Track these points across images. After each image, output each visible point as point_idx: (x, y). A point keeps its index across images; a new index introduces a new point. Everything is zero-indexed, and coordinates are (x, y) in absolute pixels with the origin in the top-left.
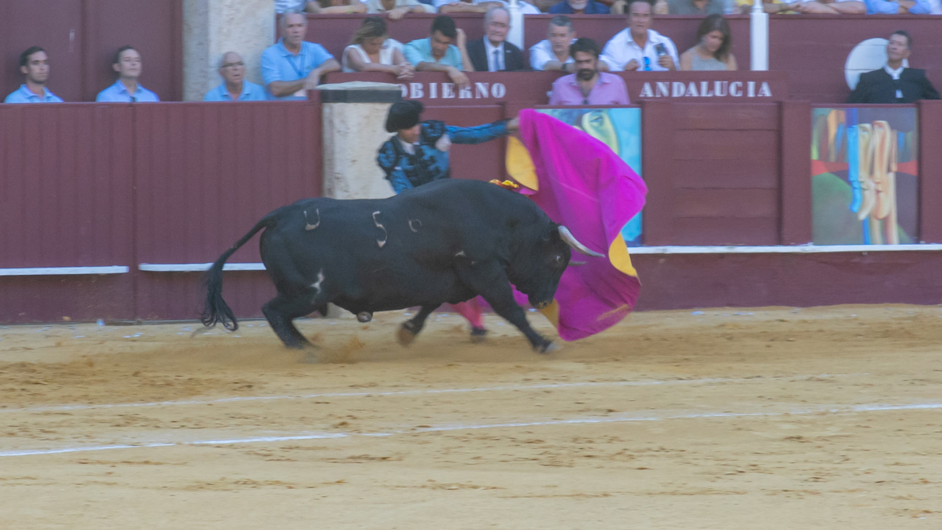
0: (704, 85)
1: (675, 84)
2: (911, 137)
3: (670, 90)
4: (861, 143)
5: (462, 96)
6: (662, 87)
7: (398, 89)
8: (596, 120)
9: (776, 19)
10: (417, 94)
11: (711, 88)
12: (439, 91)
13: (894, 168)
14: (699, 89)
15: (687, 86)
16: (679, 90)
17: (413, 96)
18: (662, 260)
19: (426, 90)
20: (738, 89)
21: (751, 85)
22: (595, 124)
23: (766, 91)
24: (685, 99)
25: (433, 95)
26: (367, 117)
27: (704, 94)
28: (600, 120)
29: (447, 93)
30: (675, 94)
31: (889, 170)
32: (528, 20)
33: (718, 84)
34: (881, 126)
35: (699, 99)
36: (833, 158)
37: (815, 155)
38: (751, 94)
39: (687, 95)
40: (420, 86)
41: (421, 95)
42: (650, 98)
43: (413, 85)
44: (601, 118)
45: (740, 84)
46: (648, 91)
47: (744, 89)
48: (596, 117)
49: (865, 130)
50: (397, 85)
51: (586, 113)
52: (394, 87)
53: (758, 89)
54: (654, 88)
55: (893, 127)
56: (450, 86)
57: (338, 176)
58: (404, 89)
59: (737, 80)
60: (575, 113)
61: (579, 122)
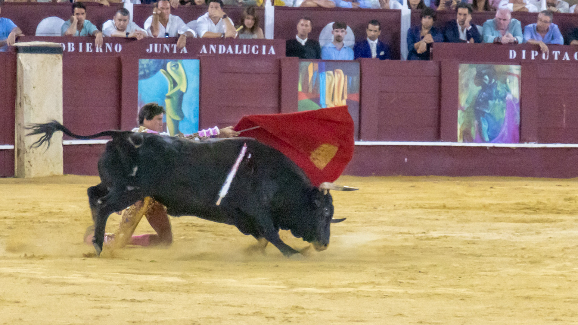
0: (237, 47)
1: (220, 46)
2: (356, 79)
3: (217, 49)
4: (327, 82)
5: (97, 51)
6: (213, 48)
7: (60, 46)
8: (174, 66)
9: (279, 10)
10: (71, 49)
11: (241, 48)
12: (84, 47)
13: (346, 97)
14: (234, 49)
15: (227, 48)
16: (222, 49)
20: (256, 49)
21: (264, 47)
22: (174, 68)
23: (272, 51)
24: (226, 55)
25: (81, 50)
26: (42, 62)
27: (237, 52)
28: (176, 66)
29: (88, 49)
30: (220, 52)
31: (343, 98)
32: (136, 7)
33: (245, 47)
34: (338, 72)
35: (234, 55)
36: (310, 90)
37: (300, 89)
38: (264, 53)
39: (227, 53)
40: (73, 44)
41: (73, 49)
42: (205, 54)
43: (69, 44)
45: (257, 47)
46: (204, 49)
47: (260, 50)
49: (329, 74)
50: (60, 44)
51: (169, 61)
52: (58, 45)
53: (267, 50)
54: (208, 48)
55: (345, 73)
56: (90, 45)
57: (25, 95)
58: (64, 46)
59: (256, 44)
60: (162, 61)
61: (164, 67)
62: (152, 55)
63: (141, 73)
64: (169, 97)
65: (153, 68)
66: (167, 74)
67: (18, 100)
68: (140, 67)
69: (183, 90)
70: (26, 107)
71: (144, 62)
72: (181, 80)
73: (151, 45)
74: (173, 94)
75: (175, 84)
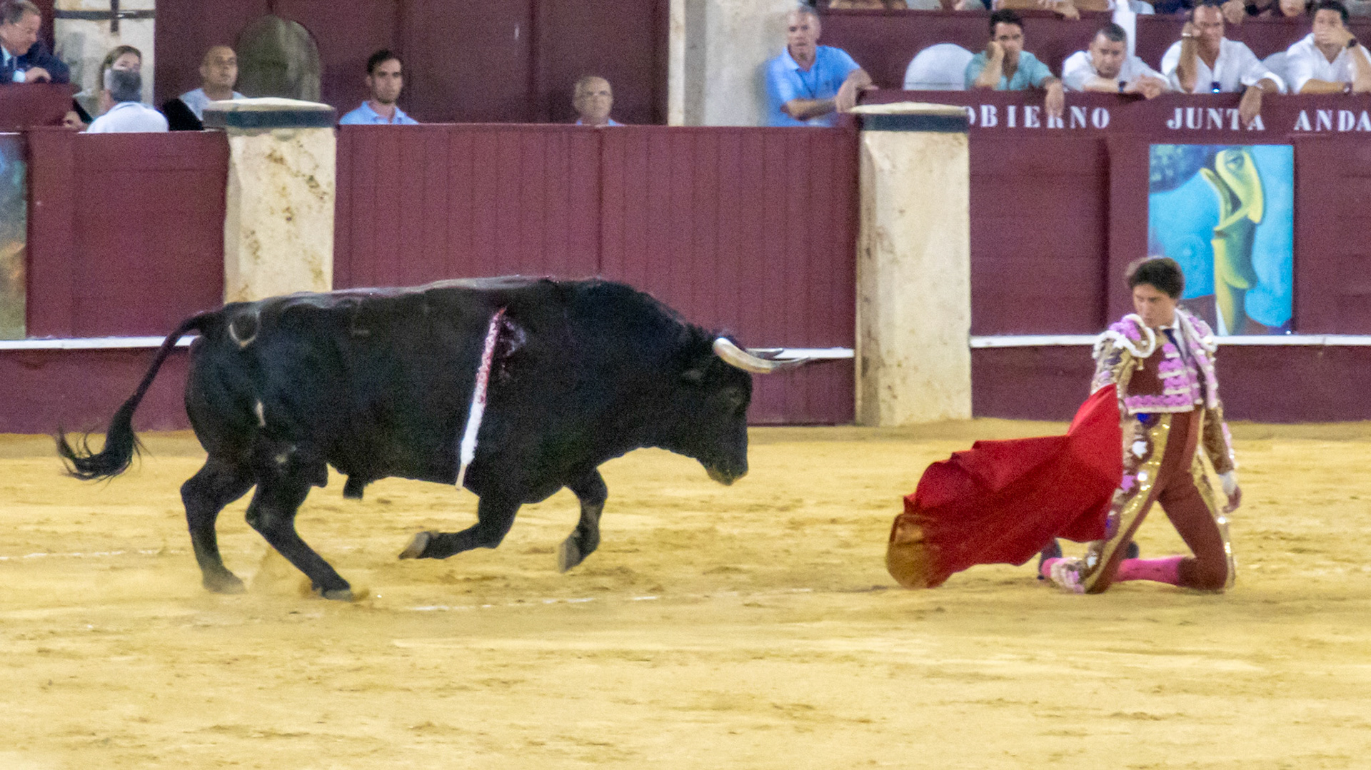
1: (1342, 114)
3: (1335, 120)
5: (1051, 125)
6: (1324, 117)
7: (963, 114)
8: (1234, 160)
10: (989, 121)
12: (1020, 116)
15: (1357, 117)
16: (1346, 121)
17: (985, 124)
18: (1321, 354)
19: (1002, 115)
22: (1232, 166)
24: (1356, 135)
25: (1012, 123)
26: (921, 151)
28: (1239, 161)
29: (1030, 120)
30: (1342, 128)
39: (1358, 129)
40: (993, 109)
41: (994, 122)
42: (1306, 132)
43: (984, 109)
44: (1241, 158)
46: (1304, 121)
48: (1232, 158)
50: (963, 108)
51: (1222, 150)
52: (958, 111)
54: (1313, 119)
56: (1034, 111)
57: (880, 231)
58: (972, 113)
60: (1206, 149)
61: (1210, 164)
62: (1182, 136)
63: (1155, 177)
64: (1221, 234)
65: (1183, 166)
66: (1217, 177)
67: (864, 242)
68: (1153, 162)
69: (1255, 217)
70: (881, 258)
71: (1162, 152)
72: (1250, 194)
73: (1178, 112)
74: (1233, 228)
75: (1235, 203)
